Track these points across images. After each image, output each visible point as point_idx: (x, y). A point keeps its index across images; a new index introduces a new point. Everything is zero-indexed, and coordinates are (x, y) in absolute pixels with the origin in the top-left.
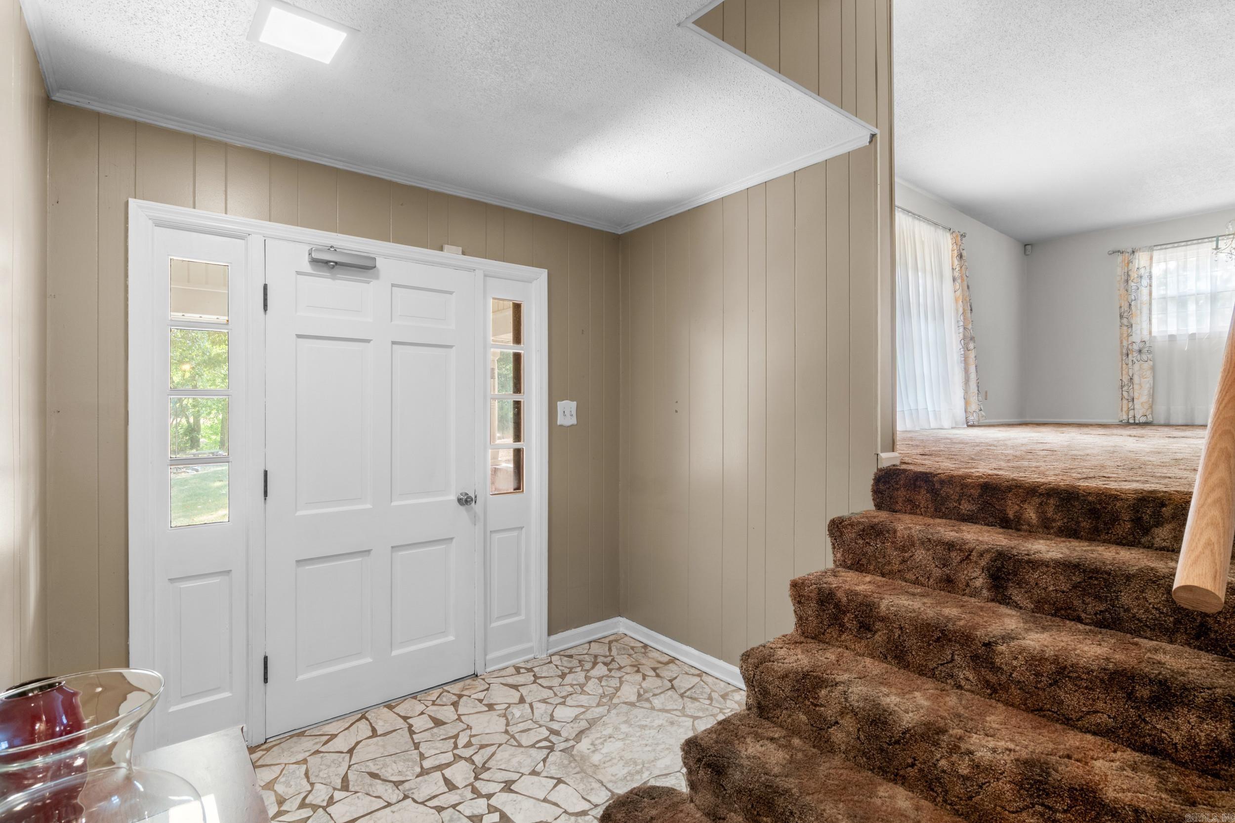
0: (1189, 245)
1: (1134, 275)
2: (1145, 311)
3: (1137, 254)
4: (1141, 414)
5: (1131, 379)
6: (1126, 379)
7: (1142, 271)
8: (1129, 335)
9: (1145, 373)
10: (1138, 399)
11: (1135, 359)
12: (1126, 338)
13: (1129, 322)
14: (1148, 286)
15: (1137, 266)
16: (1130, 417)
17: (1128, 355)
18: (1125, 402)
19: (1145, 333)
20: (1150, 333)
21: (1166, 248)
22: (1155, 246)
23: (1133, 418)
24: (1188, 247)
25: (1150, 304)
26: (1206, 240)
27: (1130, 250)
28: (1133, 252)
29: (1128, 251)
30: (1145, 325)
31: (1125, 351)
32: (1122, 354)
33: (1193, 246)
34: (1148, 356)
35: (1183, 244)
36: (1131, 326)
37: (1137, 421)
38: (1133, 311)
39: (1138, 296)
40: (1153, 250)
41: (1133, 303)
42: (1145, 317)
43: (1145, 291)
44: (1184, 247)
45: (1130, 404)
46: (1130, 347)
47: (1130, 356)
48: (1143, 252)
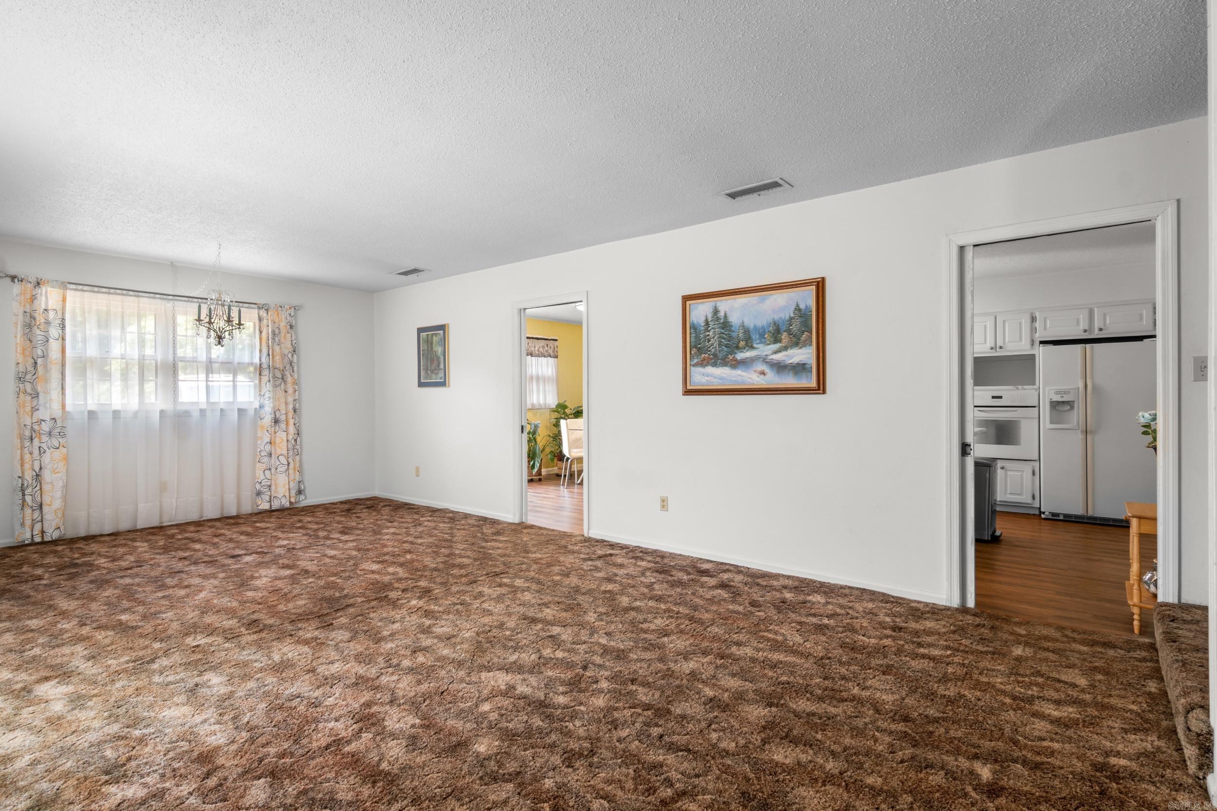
0: (112, 294)
1: (40, 319)
2: (55, 375)
3: (44, 289)
4: (54, 527)
5: (37, 475)
6: (29, 476)
7: (51, 315)
8: (34, 409)
9: (56, 466)
10: (50, 505)
11: (44, 446)
12: (30, 413)
13: (34, 389)
14: (60, 339)
15: (43, 307)
16: (35, 533)
17: (32, 439)
18: (28, 511)
19: (56, 407)
20: (63, 406)
21: (82, 290)
22: (69, 283)
23: (40, 535)
24: (111, 295)
25: (63, 365)
26: (131, 293)
27: (33, 280)
28: (38, 284)
29: (30, 280)
30: (55, 394)
31: (27, 433)
32: (22, 438)
33: (116, 296)
34: (60, 440)
35: (104, 290)
36: (36, 395)
37: (47, 538)
38: (40, 374)
39: (47, 351)
40: (67, 289)
41: (39, 361)
42: (55, 384)
43: (54, 346)
44: (106, 295)
45: (37, 514)
46: (36, 427)
47: (36, 442)
48: (52, 287)
